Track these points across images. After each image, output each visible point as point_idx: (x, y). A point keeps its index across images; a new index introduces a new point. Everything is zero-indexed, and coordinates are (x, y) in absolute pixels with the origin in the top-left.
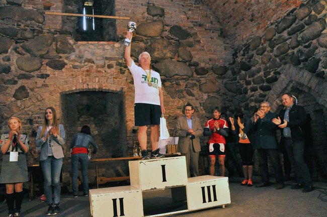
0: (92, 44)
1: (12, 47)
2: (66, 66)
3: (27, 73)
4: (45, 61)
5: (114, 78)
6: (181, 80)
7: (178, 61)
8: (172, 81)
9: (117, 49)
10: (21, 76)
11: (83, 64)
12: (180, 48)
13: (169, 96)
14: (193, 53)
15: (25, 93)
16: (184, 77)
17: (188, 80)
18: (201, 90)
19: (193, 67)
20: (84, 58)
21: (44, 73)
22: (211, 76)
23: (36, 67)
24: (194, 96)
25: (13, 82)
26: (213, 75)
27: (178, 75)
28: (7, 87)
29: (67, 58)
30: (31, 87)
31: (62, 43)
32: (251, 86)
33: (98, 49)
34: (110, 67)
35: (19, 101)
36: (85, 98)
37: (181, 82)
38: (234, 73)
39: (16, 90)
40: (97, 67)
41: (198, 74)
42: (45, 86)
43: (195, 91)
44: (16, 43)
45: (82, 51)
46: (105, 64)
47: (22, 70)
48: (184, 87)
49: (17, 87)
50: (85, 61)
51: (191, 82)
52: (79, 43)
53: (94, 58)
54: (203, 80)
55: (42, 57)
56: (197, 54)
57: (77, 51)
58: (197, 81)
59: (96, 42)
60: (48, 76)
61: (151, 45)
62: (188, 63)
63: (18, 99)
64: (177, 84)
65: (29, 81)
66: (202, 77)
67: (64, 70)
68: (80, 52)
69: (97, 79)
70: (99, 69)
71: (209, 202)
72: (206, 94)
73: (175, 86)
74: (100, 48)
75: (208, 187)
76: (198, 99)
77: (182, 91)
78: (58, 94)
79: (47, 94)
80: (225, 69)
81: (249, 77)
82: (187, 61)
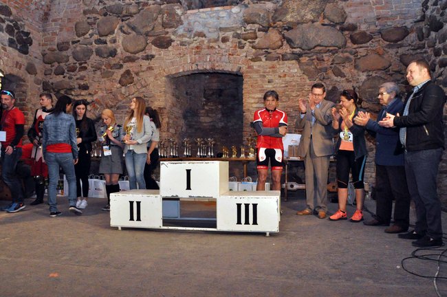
0: (203, 12)
1: (118, 26)
2: (172, 43)
3: (132, 55)
4: (151, 39)
5: (230, 55)
6: (326, 53)
7: (323, 25)
8: (310, 55)
9: (235, 16)
10: (127, 59)
11: (192, 40)
12: (328, 5)
13: (305, 77)
14: (347, 10)
15: (130, 78)
16: (331, 48)
17: (337, 52)
18: (356, 67)
19: (347, 32)
20: (194, 32)
21: (149, 53)
22: (377, 44)
23: (141, 48)
24: (345, 76)
25: (119, 66)
26: (381, 42)
27: (322, 46)
28: (113, 73)
29: (174, 33)
30: (136, 70)
31: (169, 14)
32: (441, 57)
33: (211, 17)
34: (225, 40)
35: (124, 87)
36: (214, 80)
37: (325, 56)
38: (421, 37)
39: (122, 75)
40: (209, 41)
41: (354, 42)
42: (150, 68)
43: (347, 69)
44: (123, 20)
45: (192, 22)
46: (218, 37)
47: (128, 51)
48: (330, 63)
49: (122, 71)
50: (195, 35)
51: (341, 55)
52: (189, 12)
53: (205, 31)
54: (362, 52)
55: (147, 34)
56: (355, 11)
57: (185, 23)
58: (351, 53)
59: (209, 9)
60: (153, 56)
61: (283, 4)
62: (338, 27)
63: (123, 86)
64: (318, 59)
65: (134, 64)
66: (361, 47)
67: (170, 48)
68: (189, 24)
69: (209, 57)
70: (212, 44)
71: (245, 224)
72: (365, 74)
73: (316, 62)
74: (213, 17)
75: (247, 206)
76: (351, 81)
77: (326, 70)
78: (164, 78)
79: (152, 79)
80: (406, 32)
81: (440, 43)
82: (337, 24)
